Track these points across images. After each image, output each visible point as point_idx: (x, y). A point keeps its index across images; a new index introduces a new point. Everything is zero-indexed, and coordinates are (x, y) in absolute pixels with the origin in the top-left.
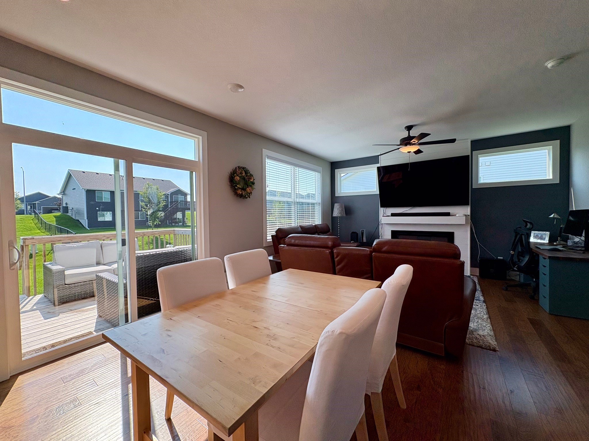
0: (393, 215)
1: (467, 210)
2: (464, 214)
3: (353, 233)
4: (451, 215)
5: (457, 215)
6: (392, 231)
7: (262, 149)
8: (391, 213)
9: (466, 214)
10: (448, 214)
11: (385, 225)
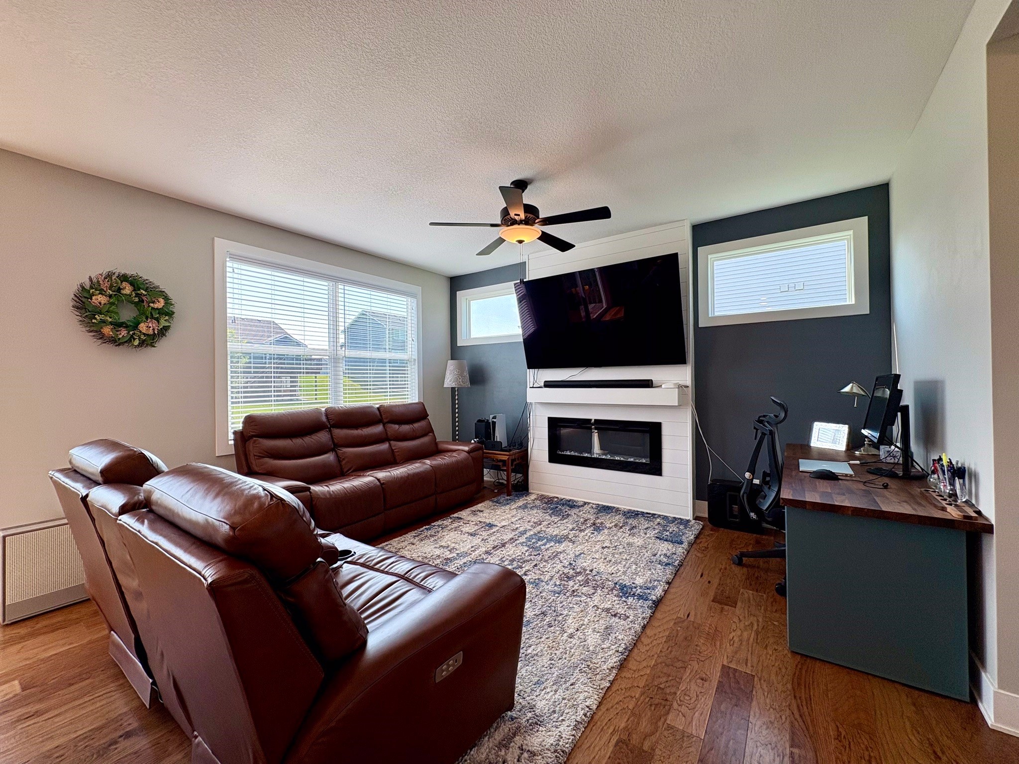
0: (549, 385)
1: (683, 375)
2: (675, 384)
3: (479, 421)
4: (654, 386)
5: (663, 386)
6: (549, 418)
7: (213, 239)
8: (545, 382)
9: (682, 383)
10: (647, 384)
11: (538, 405)
